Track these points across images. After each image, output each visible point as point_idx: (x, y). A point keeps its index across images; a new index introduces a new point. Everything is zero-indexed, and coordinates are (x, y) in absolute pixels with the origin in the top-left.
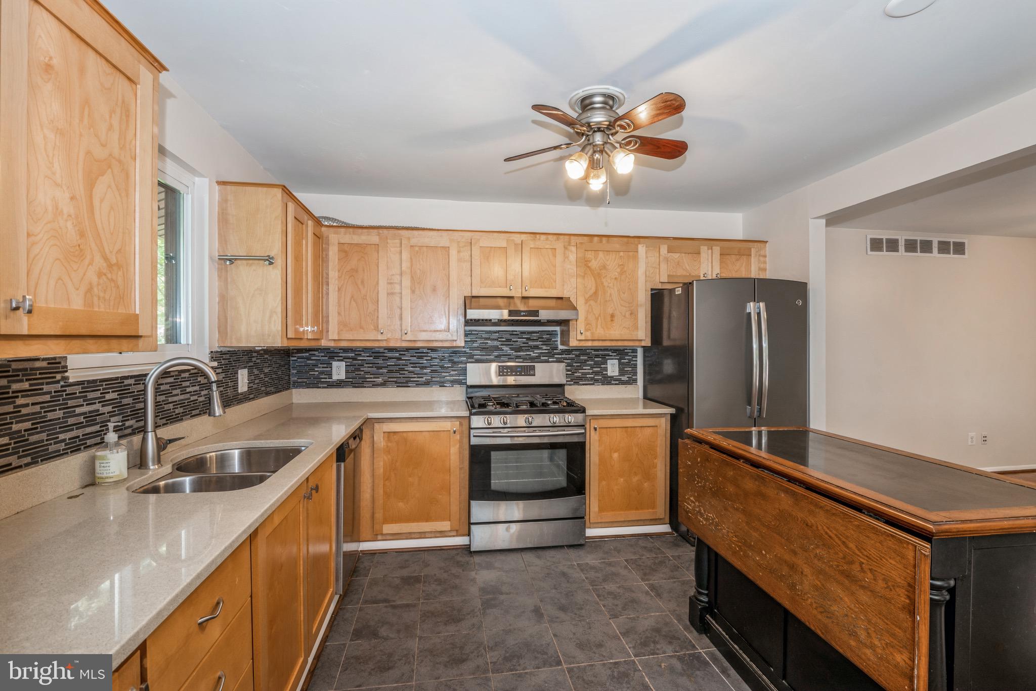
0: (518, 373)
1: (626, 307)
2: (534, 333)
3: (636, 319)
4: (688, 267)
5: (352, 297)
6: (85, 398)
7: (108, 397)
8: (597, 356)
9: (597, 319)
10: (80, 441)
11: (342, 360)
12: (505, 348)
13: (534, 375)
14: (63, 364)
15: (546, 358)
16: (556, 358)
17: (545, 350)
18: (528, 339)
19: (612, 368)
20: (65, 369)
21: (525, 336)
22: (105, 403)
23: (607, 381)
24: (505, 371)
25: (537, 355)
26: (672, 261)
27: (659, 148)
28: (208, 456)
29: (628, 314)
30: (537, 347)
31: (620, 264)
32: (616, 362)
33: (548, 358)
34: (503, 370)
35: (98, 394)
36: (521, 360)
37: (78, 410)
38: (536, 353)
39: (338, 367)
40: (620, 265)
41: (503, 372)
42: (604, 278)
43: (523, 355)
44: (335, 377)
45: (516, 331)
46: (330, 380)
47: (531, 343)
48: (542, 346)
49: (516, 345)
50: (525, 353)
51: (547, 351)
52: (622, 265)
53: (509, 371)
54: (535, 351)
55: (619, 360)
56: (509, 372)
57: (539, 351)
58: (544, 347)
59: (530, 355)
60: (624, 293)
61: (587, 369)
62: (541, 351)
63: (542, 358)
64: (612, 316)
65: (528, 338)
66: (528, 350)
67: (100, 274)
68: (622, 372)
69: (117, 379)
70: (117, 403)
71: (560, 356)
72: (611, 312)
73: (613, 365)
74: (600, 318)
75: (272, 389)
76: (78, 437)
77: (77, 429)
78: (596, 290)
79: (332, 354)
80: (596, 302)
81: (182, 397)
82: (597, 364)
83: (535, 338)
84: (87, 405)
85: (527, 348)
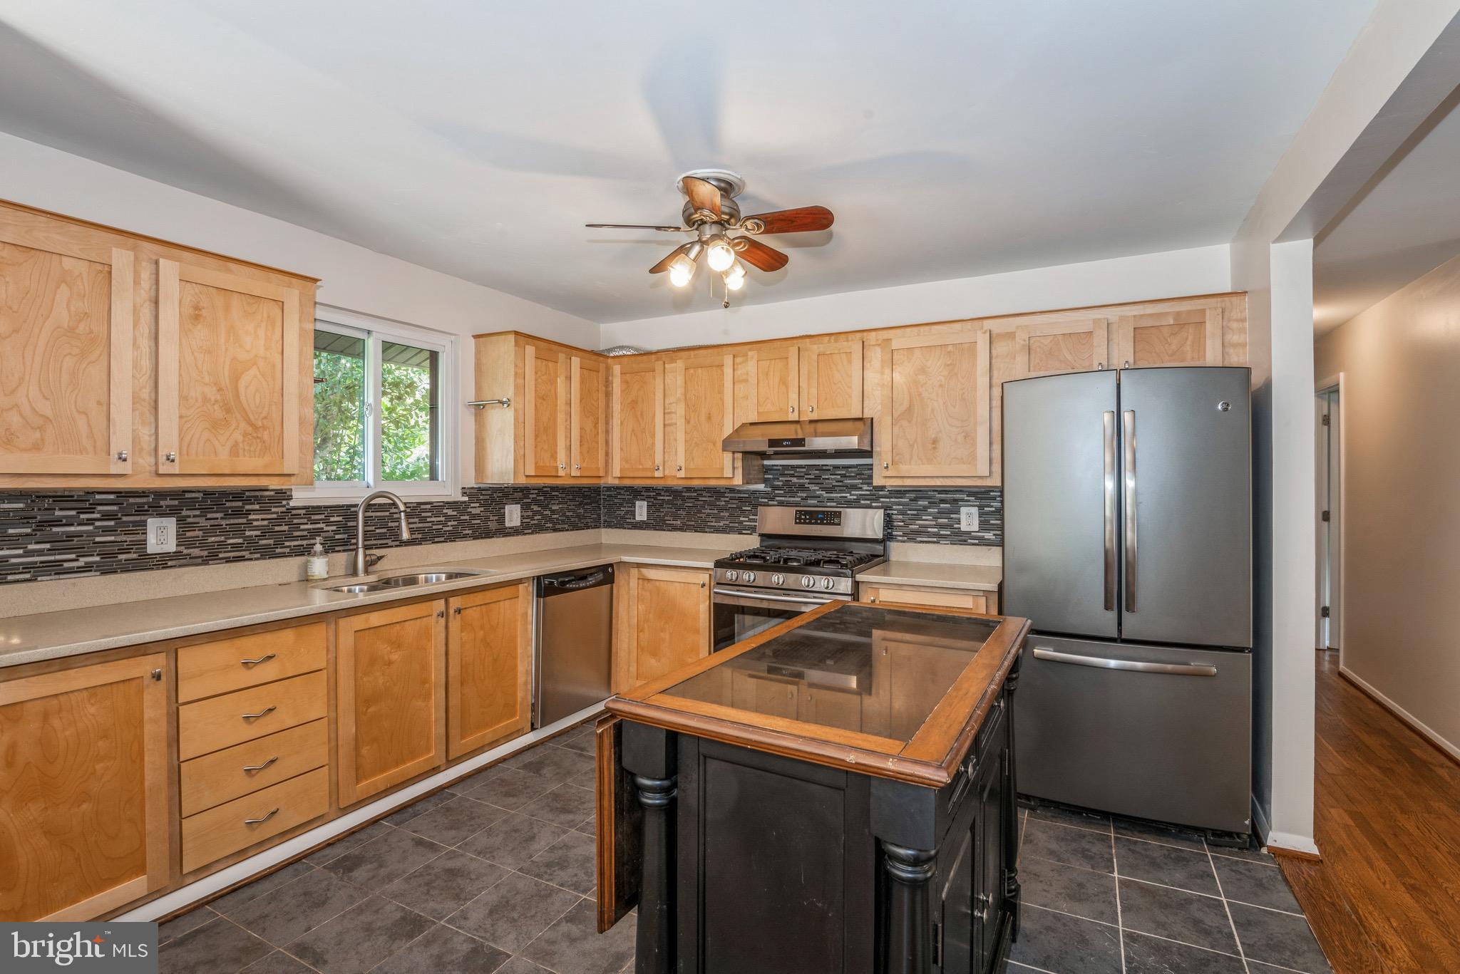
0: (819, 522)
1: (958, 427)
2: (850, 468)
3: (974, 445)
4: (1069, 357)
5: (633, 430)
6: (309, 519)
7: (332, 519)
8: (943, 501)
9: (912, 446)
10: (304, 548)
11: (644, 500)
12: (813, 487)
13: (839, 524)
14: (288, 493)
15: (869, 502)
16: (883, 502)
17: (867, 490)
18: (844, 476)
19: (969, 519)
20: (290, 498)
21: (839, 472)
22: (329, 523)
23: (961, 538)
24: (803, 517)
25: (855, 497)
26: (1038, 350)
27: (793, 222)
28: (420, 576)
29: (960, 438)
30: (855, 487)
31: (949, 363)
32: (975, 510)
33: (871, 503)
34: (800, 516)
35: (323, 517)
36: (834, 504)
37: (302, 527)
38: (853, 495)
39: (641, 507)
40: (948, 365)
41: (800, 519)
42: (922, 386)
43: (836, 497)
44: (638, 518)
45: (827, 465)
46: (632, 521)
47: (848, 481)
48: (862, 486)
49: (827, 484)
50: (839, 495)
51: (868, 493)
52: (951, 364)
53: (808, 517)
54: (853, 492)
55: (981, 507)
56: (808, 519)
57: (857, 493)
58: (865, 487)
59: (846, 497)
60: (954, 407)
61: (927, 520)
62: (860, 492)
63: (862, 502)
64: (935, 441)
65: (843, 474)
66: (841, 491)
67: (245, 435)
68: (984, 525)
69: (343, 506)
70: (343, 524)
71: (888, 500)
72: (933, 436)
73: (969, 515)
74: (915, 445)
75: (566, 526)
76: (303, 545)
77: (301, 540)
78: (910, 406)
79: (636, 493)
80: (910, 422)
81: (421, 525)
82: (942, 513)
83: (853, 475)
84: (311, 523)
85: (842, 488)
